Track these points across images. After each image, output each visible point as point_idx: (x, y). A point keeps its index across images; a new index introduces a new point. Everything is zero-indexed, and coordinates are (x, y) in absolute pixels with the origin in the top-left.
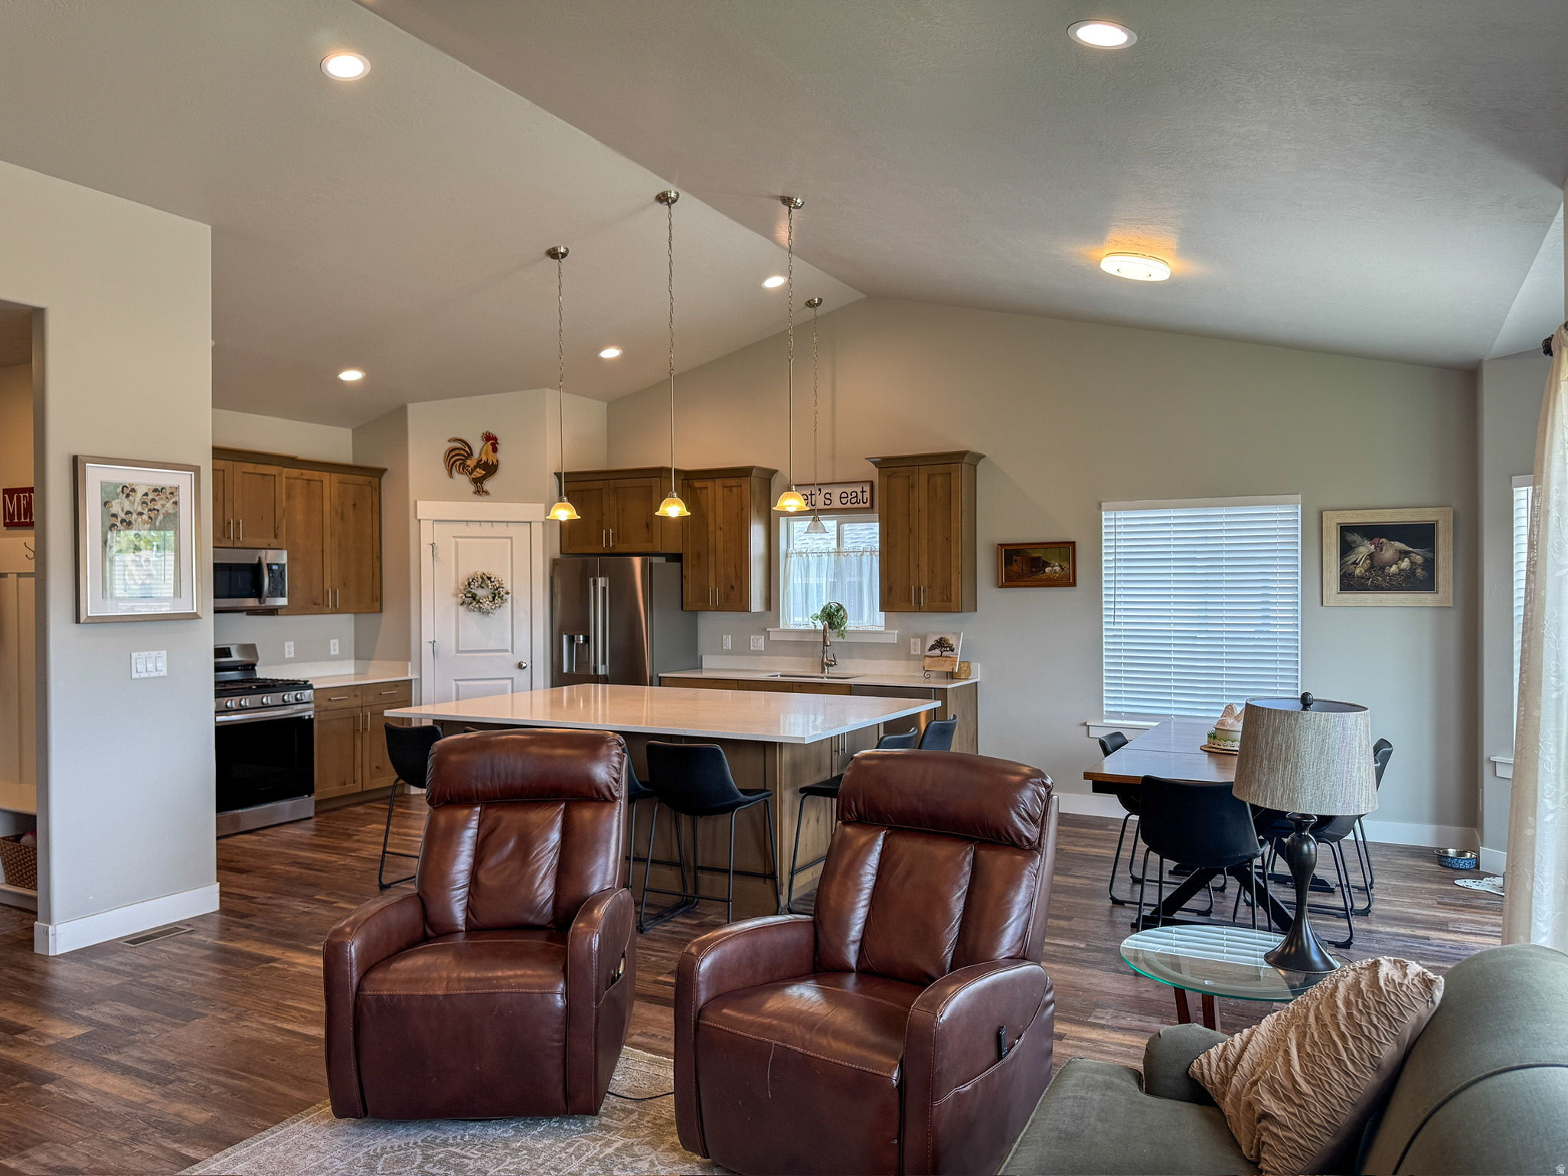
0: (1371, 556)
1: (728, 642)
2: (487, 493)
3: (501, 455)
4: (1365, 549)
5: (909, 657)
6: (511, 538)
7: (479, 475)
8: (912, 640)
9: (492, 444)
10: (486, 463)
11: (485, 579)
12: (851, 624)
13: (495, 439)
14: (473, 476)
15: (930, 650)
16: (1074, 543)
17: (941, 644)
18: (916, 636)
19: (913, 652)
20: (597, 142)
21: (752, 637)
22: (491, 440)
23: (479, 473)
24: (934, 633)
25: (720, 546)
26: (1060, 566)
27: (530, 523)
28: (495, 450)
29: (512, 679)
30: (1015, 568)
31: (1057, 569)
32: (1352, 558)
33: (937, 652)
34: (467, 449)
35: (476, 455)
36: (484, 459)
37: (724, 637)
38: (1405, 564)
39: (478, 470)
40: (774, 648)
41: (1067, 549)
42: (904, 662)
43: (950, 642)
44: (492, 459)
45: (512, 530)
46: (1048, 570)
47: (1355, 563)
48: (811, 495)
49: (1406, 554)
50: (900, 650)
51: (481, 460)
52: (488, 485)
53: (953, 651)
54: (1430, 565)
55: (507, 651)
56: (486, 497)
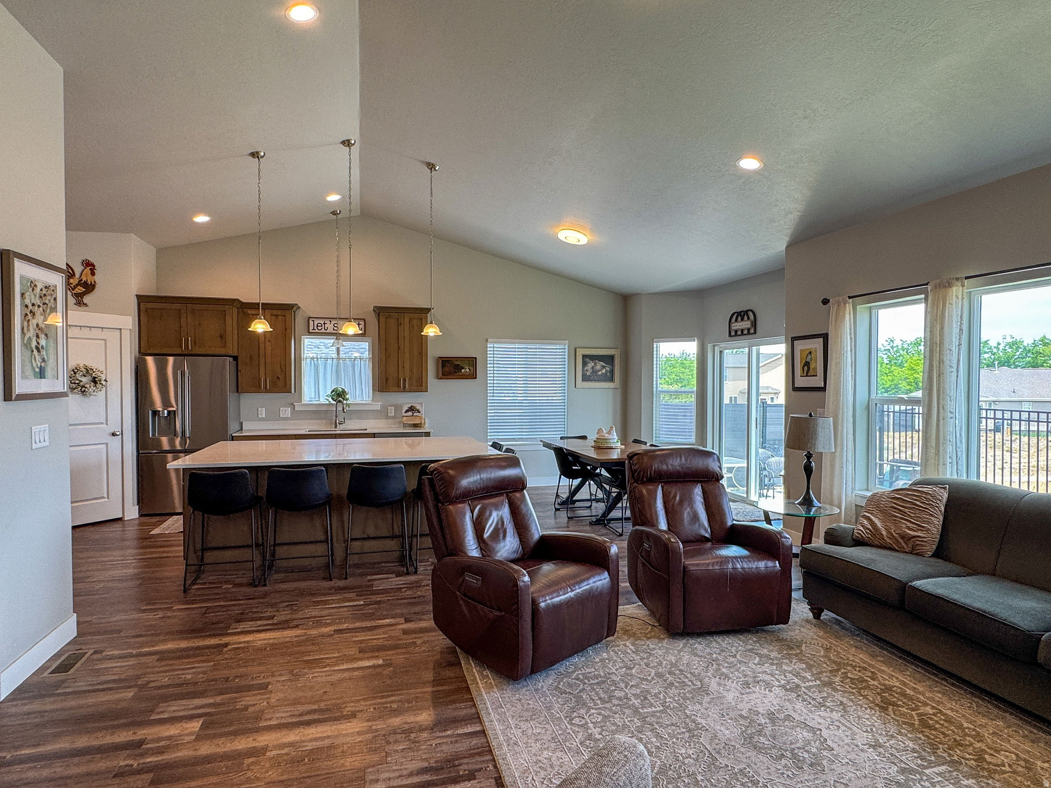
0: (593, 367)
1: (263, 413)
2: (86, 305)
3: (97, 278)
4: (591, 365)
5: (387, 417)
6: (105, 340)
7: (79, 291)
8: (389, 408)
9: (90, 269)
10: (86, 282)
11: (88, 371)
12: (351, 399)
13: (93, 265)
14: (75, 292)
15: (405, 412)
16: (476, 358)
17: (412, 409)
18: (391, 406)
19: (390, 415)
20: (358, 104)
21: (281, 409)
22: (89, 265)
23: (80, 289)
24: (407, 403)
25: (269, 352)
26: (469, 369)
27: (120, 329)
28: (93, 274)
29: (107, 444)
30: (447, 369)
31: (468, 370)
32: (586, 368)
33: (410, 413)
34: (70, 271)
35: (77, 275)
36: (84, 279)
37: (260, 409)
38: (604, 371)
39: (79, 287)
40: (297, 415)
41: (472, 361)
42: (384, 420)
43: (418, 408)
44: (90, 279)
45: (106, 334)
46: (463, 370)
47: (587, 370)
48: (324, 324)
49: (604, 367)
50: (382, 414)
51: (81, 280)
52: (86, 299)
53: (419, 412)
54: (612, 372)
55: (102, 423)
56: (84, 308)
